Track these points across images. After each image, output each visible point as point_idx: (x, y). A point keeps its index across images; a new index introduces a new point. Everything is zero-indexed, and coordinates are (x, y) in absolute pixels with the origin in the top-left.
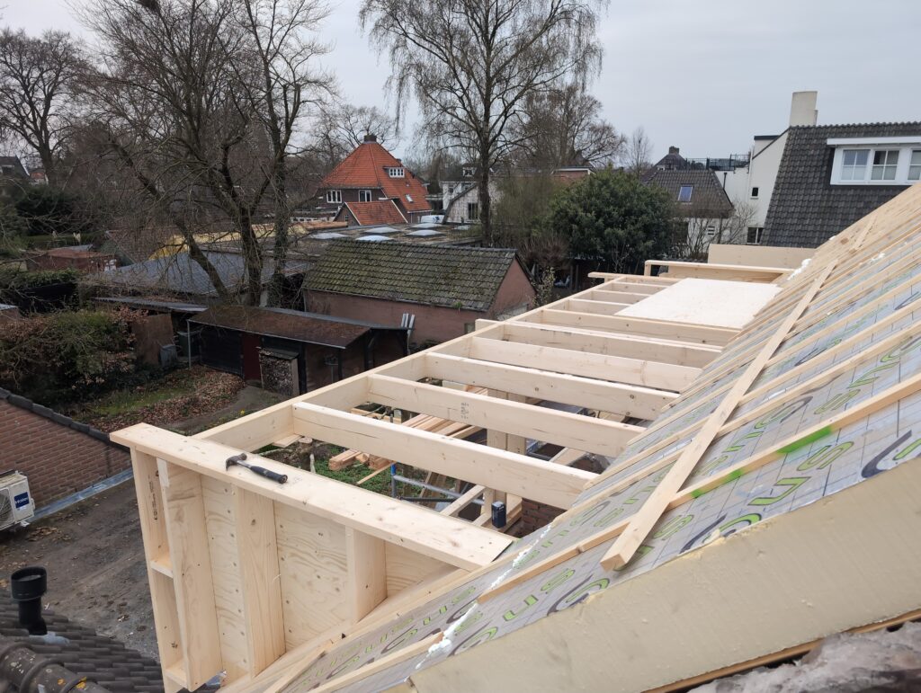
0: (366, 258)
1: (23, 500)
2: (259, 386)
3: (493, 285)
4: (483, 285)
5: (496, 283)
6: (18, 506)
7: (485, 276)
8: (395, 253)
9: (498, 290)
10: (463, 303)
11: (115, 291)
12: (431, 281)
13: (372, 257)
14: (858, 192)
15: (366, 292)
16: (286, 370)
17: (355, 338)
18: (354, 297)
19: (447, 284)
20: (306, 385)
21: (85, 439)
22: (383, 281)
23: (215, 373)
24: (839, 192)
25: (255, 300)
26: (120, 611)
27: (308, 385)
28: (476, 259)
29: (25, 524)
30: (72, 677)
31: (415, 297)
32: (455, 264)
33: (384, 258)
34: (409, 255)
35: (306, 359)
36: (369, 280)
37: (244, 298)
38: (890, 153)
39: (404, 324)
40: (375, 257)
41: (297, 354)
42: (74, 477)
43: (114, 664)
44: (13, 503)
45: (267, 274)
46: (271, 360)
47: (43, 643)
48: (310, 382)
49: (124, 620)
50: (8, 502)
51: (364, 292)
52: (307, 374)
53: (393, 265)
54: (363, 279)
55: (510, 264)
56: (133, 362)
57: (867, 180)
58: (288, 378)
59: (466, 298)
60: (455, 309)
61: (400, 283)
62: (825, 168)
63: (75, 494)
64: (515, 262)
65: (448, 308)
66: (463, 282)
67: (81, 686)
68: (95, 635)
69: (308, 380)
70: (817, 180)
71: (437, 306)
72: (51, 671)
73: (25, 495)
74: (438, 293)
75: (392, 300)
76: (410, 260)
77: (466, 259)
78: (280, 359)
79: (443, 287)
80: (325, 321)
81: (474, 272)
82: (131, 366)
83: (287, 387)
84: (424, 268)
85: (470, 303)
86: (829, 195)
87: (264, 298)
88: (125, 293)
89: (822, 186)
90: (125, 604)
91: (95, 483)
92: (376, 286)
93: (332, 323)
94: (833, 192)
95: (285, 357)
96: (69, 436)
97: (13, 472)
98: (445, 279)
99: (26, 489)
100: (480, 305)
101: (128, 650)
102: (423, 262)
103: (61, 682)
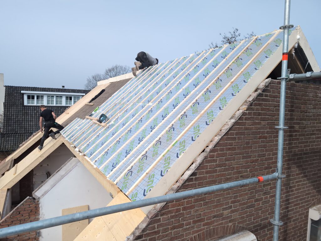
14: (34, 107)
24: (28, 108)
57: (35, 104)
62: (21, 100)
70: (19, 104)
86: (24, 109)
89: (21, 106)
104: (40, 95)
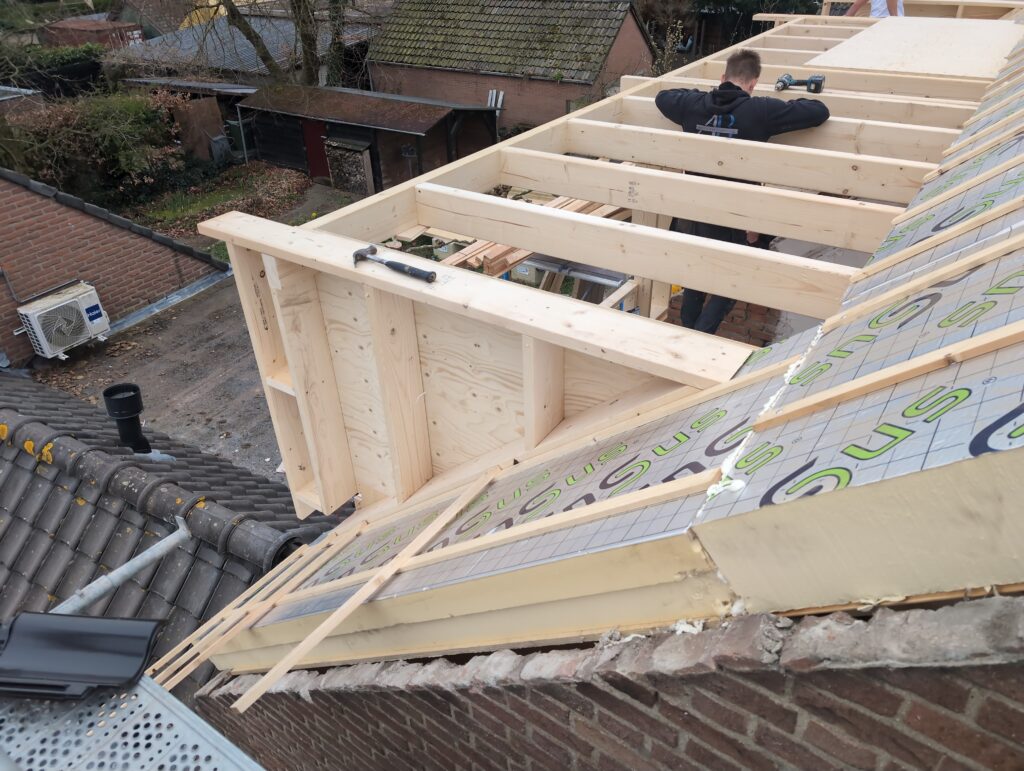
0: (442, 18)
1: (95, 313)
2: (328, 184)
3: (601, 48)
4: (589, 49)
5: (604, 46)
6: (92, 319)
7: (591, 37)
8: (477, 10)
9: (607, 54)
10: (564, 73)
11: (147, 70)
12: (523, 45)
13: (448, 16)
15: (444, 63)
16: (358, 164)
17: (435, 122)
18: (431, 69)
19: (544, 50)
20: (381, 182)
21: (150, 244)
22: (464, 48)
23: (277, 170)
25: (312, 78)
26: (221, 429)
27: (384, 182)
28: (580, 14)
29: (102, 339)
30: (190, 497)
31: (504, 68)
32: (553, 21)
33: (464, 16)
34: (495, 10)
35: (379, 149)
36: (447, 47)
37: (299, 75)
39: (490, 104)
40: (453, 16)
41: (368, 144)
42: (145, 287)
43: (228, 483)
44: (86, 317)
45: (324, 41)
46: (339, 152)
47: (151, 462)
48: (386, 178)
49: (226, 437)
50: (79, 313)
51: (441, 63)
52: (382, 168)
53: (476, 25)
54: (439, 45)
55: (623, 20)
56: (182, 158)
58: (360, 173)
59: (568, 66)
60: (553, 81)
61: (486, 50)
63: (149, 306)
64: (629, 15)
65: (545, 80)
66: (564, 46)
67: (201, 505)
68: (200, 453)
69: (383, 176)
71: (531, 78)
72: (166, 490)
73: (96, 307)
74: (532, 62)
75: (475, 73)
76: (496, 18)
77: (567, 13)
78: (349, 150)
79: (539, 53)
80: (398, 102)
81: (577, 31)
82: (181, 163)
83: (360, 185)
84: (514, 29)
85: (573, 74)
87: (323, 73)
88: (160, 73)
90: (224, 422)
91: (168, 293)
92: (454, 56)
93: (408, 104)
95: (356, 148)
96: (131, 241)
97: (78, 282)
98: (541, 42)
99: (96, 301)
100: (586, 75)
101: (237, 468)
102: (513, 19)
103: (179, 501)
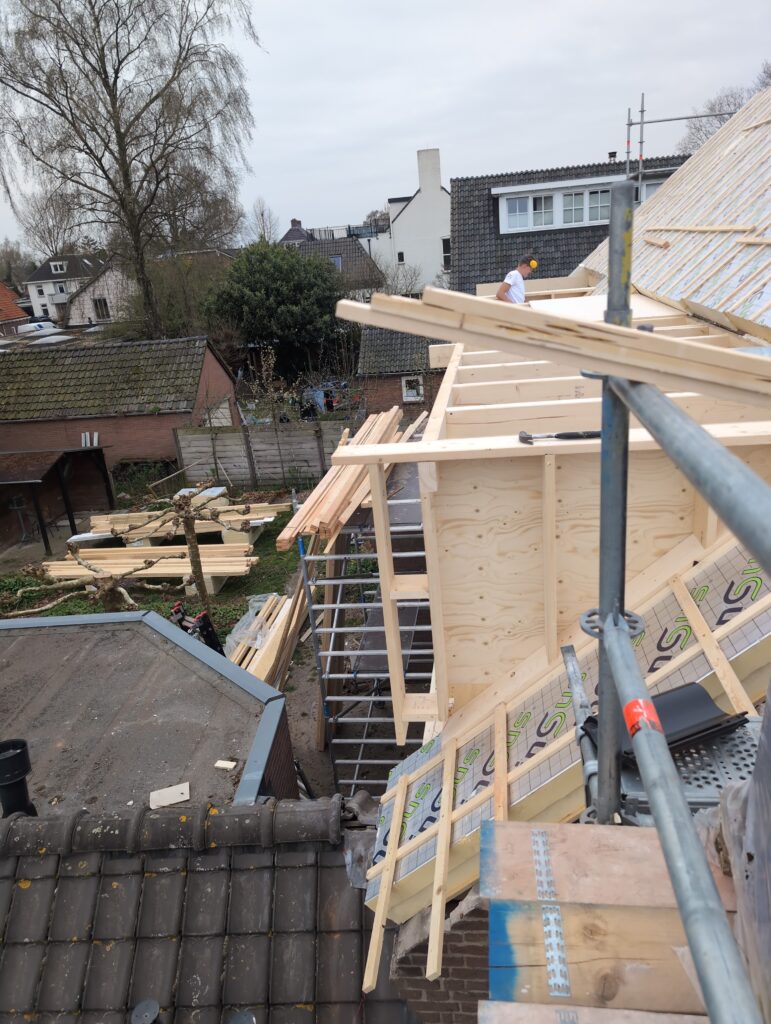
3: (190, 380)
4: (178, 382)
5: (193, 378)
7: (177, 372)
8: (49, 362)
9: (198, 384)
10: (160, 406)
12: (109, 387)
14: (525, 238)
15: (22, 416)
17: (48, 467)
18: (9, 423)
19: (132, 388)
24: (510, 241)
28: (160, 354)
31: (94, 411)
32: (135, 363)
33: (34, 370)
34: (68, 361)
36: (21, 400)
38: (545, 198)
39: (87, 445)
40: (21, 371)
51: (19, 416)
53: (50, 376)
54: (12, 400)
55: (203, 354)
57: (531, 227)
59: (162, 400)
60: (151, 415)
61: (67, 397)
62: (492, 219)
65: (140, 415)
66: (152, 383)
67: (213, 812)
70: (488, 231)
71: (126, 416)
72: (157, 815)
74: (122, 401)
75: (63, 420)
76: (72, 368)
77: (147, 355)
79: (128, 392)
81: (162, 368)
84: (94, 374)
85: (168, 405)
86: (502, 245)
89: (493, 236)
92: (33, 407)
93: (5, 457)
94: (504, 241)
98: (127, 382)
100: (183, 405)
102: (90, 367)
103: (184, 819)
104: (543, 195)
